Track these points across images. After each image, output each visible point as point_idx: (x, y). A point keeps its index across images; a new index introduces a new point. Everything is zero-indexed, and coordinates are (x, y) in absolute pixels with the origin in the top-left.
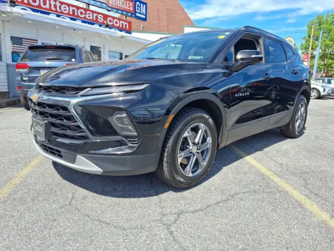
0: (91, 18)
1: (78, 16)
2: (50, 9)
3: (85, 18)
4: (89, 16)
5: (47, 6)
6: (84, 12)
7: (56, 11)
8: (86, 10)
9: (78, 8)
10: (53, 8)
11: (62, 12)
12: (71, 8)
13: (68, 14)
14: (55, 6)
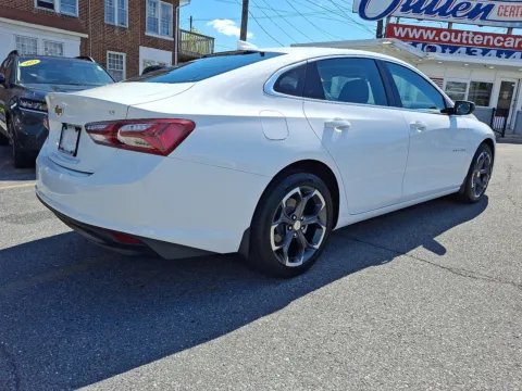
0: (512, 45)
1: (494, 46)
2: (461, 43)
3: (503, 46)
4: (509, 43)
5: (458, 40)
6: (502, 39)
7: (468, 44)
8: (505, 36)
9: (495, 35)
10: (464, 41)
11: (474, 44)
12: (486, 37)
13: (482, 45)
14: (467, 38)
